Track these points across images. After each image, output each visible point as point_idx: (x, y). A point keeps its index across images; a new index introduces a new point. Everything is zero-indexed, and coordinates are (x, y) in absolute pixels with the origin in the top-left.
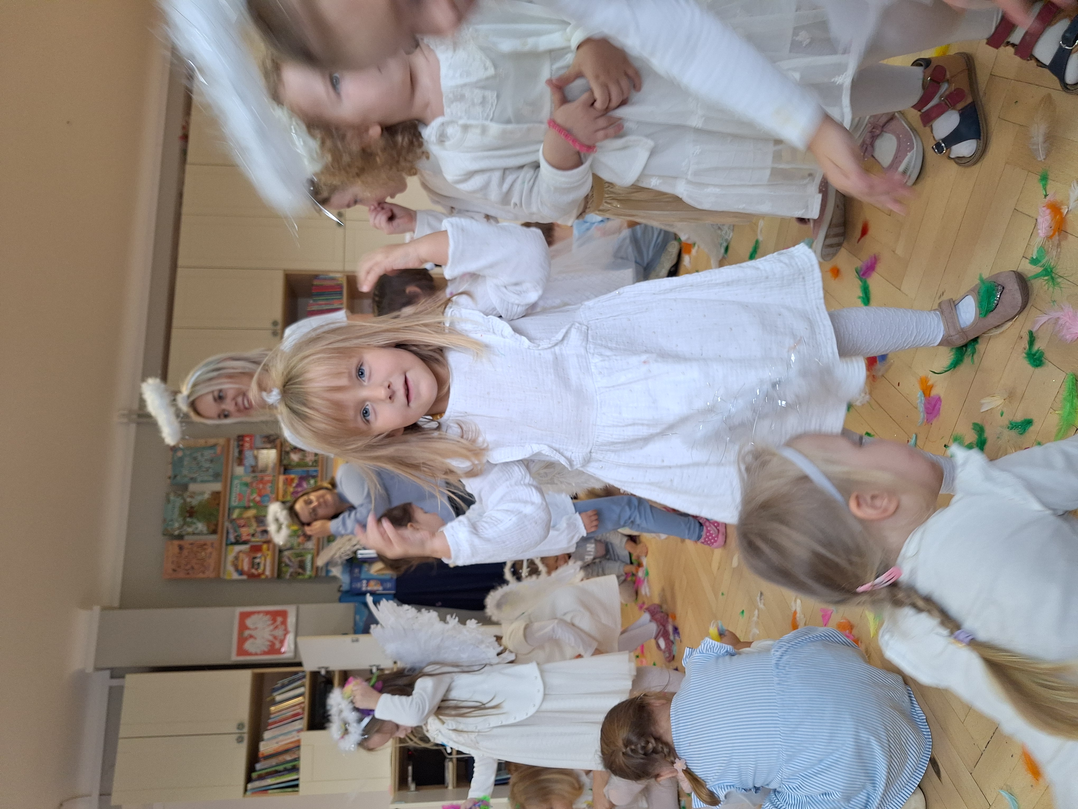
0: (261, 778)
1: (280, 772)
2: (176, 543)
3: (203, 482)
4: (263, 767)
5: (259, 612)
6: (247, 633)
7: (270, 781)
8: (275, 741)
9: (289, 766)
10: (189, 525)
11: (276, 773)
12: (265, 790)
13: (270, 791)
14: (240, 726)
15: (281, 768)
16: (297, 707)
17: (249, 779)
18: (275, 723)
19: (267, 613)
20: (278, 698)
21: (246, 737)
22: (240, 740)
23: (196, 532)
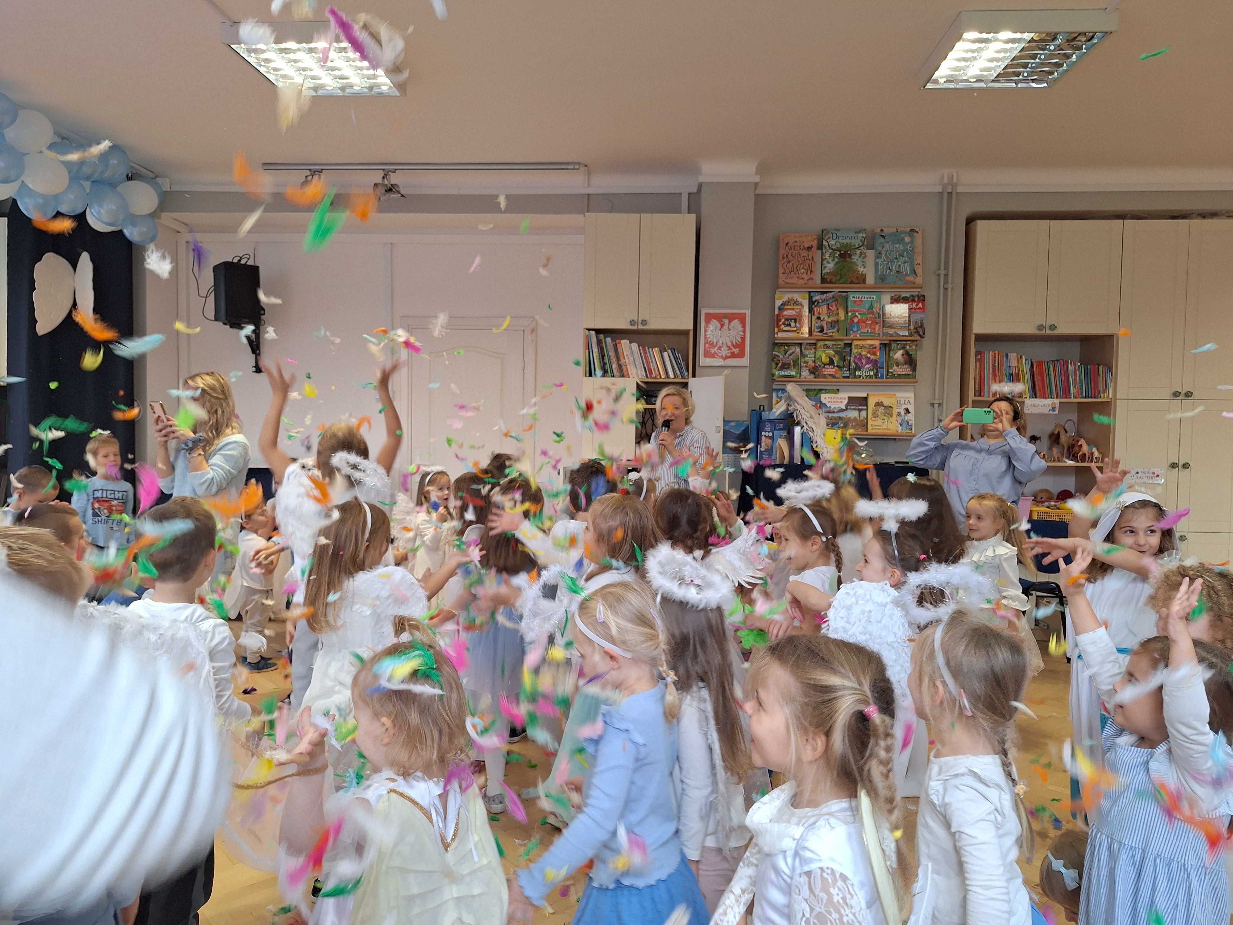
0: (599, 342)
1: (603, 359)
2: (815, 244)
3: (876, 264)
4: (608, 344)
5: (744, 331)
6: (726, 321)
7: (595, 350)
8: (629, 353)
9: (608, 367)
10: (832, 255)
11: (602, 356)
12: (588, 347)
13: (587, 351)
14: (644, 322)
15: (606, 360)
16: (657, 373)
17: (598, 331)
18: (645, 353)
19: (743, 339)
20: (665, 354)
21: (635, 327)
22: (632, 322)
23: (825, 262)
